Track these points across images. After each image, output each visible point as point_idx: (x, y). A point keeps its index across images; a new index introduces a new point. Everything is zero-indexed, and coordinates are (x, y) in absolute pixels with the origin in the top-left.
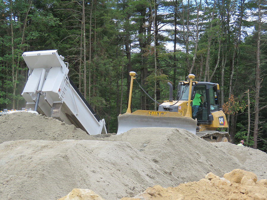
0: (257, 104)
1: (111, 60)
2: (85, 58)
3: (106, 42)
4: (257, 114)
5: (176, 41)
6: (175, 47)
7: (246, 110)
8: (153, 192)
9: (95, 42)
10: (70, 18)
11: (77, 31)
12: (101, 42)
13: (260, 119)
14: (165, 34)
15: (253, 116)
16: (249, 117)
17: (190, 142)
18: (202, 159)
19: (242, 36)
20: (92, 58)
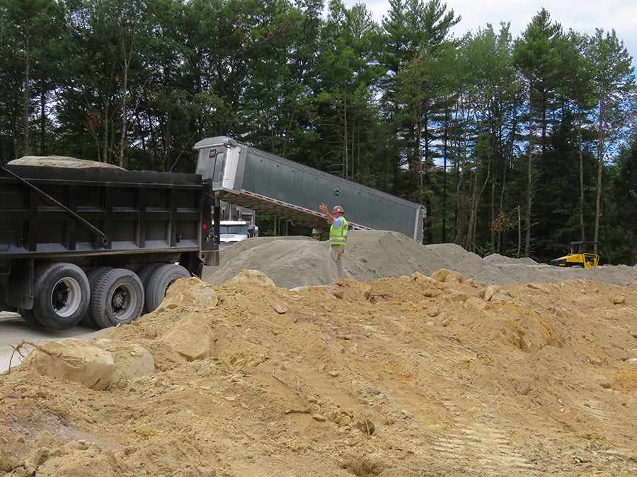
0: (528, 220)
1: (373, 175)
2: (347, 174)
3: (369, 157)
4: (529, 231)
5: (446, 156)
6: (445, 162)
7: (517, 227)
8: (341, 282)
9: (358, 159)
10: (332, 134)
11: (340, 147)
12: (364, 157)
13: (532, 236)
14: (434, 149)
15: (524, 233)
16: (520, 234)
17: (401, 243)
18: (412, 260)
19: (514, 151)
20: (355, 174)
